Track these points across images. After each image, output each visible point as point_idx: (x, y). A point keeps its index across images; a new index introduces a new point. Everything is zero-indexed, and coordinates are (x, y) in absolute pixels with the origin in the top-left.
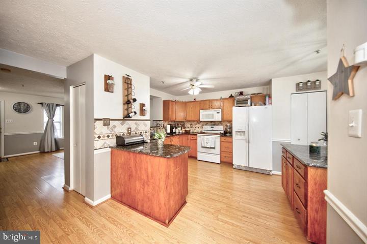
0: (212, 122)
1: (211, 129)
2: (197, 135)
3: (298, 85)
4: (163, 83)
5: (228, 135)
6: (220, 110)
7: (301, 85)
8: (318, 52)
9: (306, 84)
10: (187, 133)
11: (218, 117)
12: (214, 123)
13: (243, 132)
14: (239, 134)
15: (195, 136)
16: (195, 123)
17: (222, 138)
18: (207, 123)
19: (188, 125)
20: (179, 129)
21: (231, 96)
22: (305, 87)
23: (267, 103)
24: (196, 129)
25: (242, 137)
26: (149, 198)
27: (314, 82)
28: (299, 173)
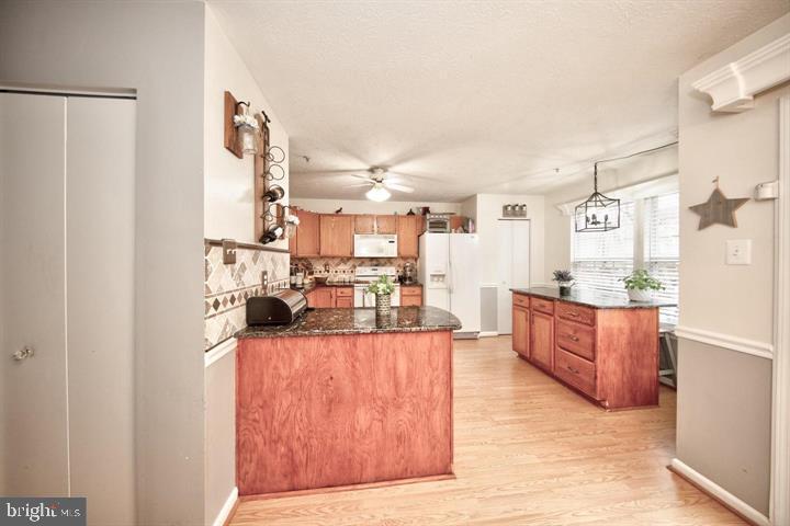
0: (372, 259)
1: (373, 273)
2: (353, 286)
3: (505, 208)
4: (308, 160)
5: (408, 282)
6: (396, 236)
7: (509, 208)
8: (557, 170)
9: (513, 208)
10: (320, 283)
11: (391, 250)
12: (376, 262)
13: (440, 276)
14: (436, 279)
15: (350, 289)
16: (336, 261)
17: (405, 289)
18: (363, 261)
19: (318, 267)
20: (301, 274)
21: (411, 213)
22: (514, 212)
23: (470, 230)
24: (339, 274)
25: (440, 285)
26: (399, 438)
27: (521, 208)
28: (576, 321)
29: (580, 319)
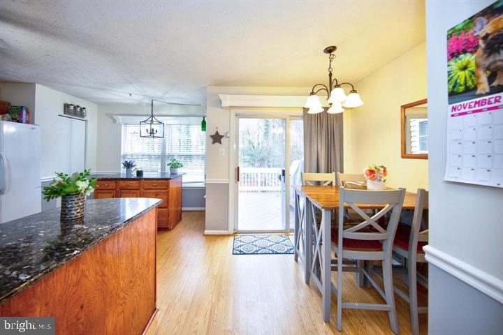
3: (66, 105)
7: (71, 107)
9: (75, 107)
23: (24, 121)
27: (82, 109)
28: (157, 189)
29: (160, 187)
